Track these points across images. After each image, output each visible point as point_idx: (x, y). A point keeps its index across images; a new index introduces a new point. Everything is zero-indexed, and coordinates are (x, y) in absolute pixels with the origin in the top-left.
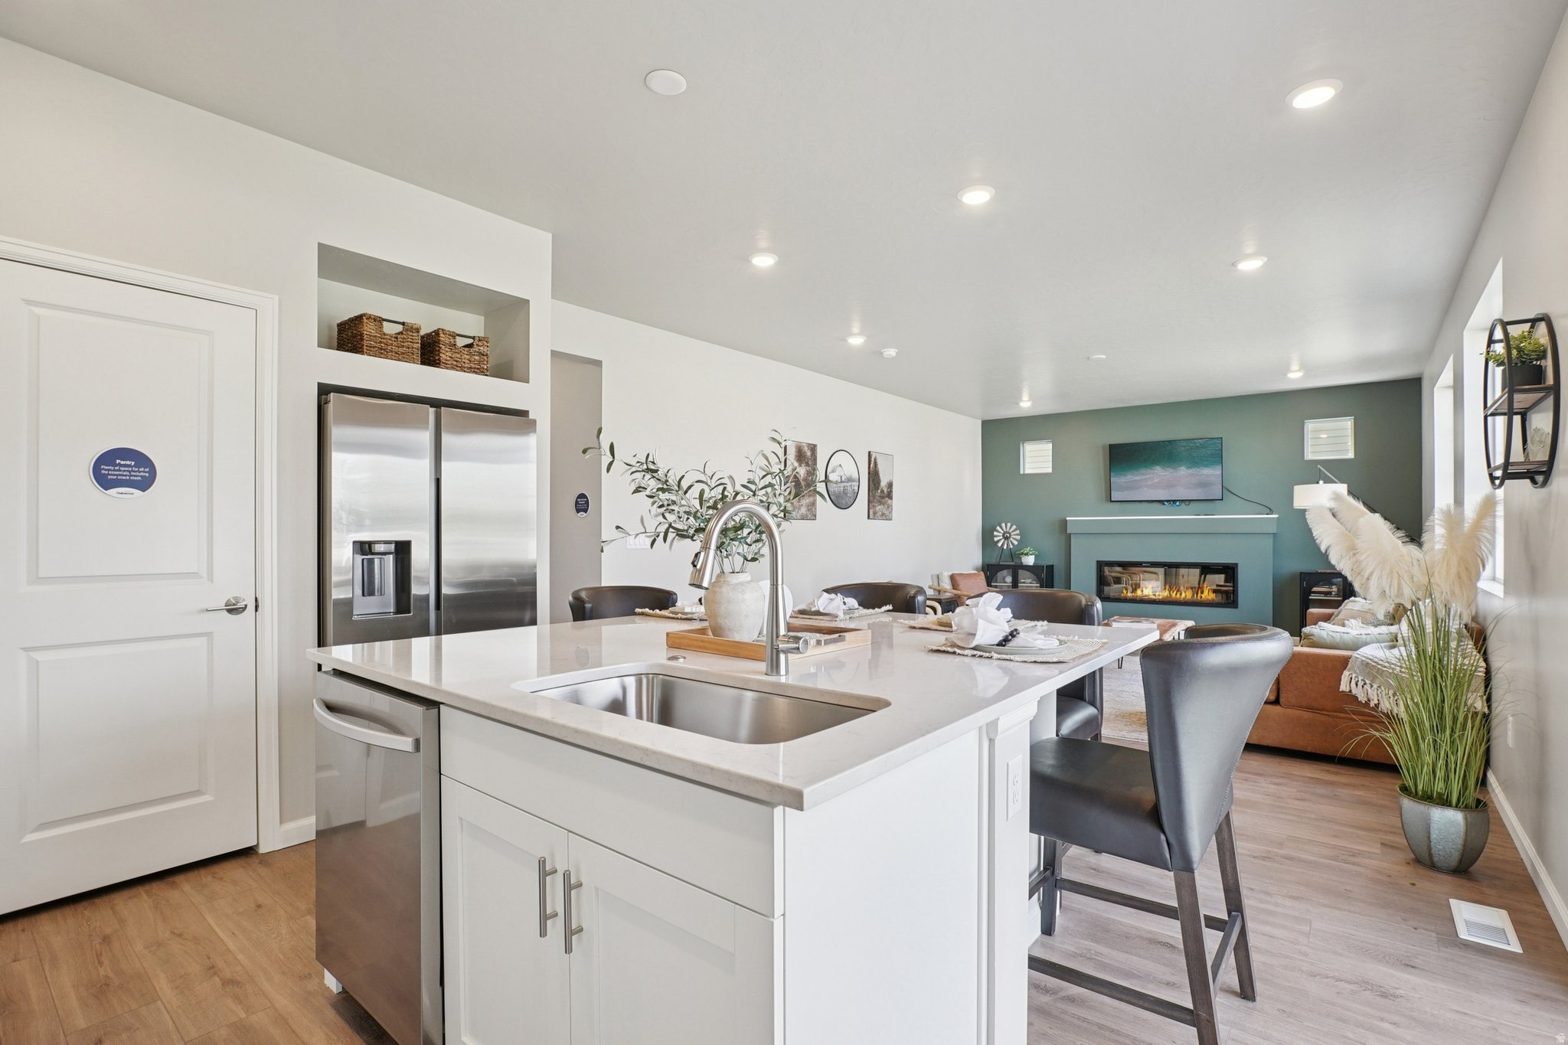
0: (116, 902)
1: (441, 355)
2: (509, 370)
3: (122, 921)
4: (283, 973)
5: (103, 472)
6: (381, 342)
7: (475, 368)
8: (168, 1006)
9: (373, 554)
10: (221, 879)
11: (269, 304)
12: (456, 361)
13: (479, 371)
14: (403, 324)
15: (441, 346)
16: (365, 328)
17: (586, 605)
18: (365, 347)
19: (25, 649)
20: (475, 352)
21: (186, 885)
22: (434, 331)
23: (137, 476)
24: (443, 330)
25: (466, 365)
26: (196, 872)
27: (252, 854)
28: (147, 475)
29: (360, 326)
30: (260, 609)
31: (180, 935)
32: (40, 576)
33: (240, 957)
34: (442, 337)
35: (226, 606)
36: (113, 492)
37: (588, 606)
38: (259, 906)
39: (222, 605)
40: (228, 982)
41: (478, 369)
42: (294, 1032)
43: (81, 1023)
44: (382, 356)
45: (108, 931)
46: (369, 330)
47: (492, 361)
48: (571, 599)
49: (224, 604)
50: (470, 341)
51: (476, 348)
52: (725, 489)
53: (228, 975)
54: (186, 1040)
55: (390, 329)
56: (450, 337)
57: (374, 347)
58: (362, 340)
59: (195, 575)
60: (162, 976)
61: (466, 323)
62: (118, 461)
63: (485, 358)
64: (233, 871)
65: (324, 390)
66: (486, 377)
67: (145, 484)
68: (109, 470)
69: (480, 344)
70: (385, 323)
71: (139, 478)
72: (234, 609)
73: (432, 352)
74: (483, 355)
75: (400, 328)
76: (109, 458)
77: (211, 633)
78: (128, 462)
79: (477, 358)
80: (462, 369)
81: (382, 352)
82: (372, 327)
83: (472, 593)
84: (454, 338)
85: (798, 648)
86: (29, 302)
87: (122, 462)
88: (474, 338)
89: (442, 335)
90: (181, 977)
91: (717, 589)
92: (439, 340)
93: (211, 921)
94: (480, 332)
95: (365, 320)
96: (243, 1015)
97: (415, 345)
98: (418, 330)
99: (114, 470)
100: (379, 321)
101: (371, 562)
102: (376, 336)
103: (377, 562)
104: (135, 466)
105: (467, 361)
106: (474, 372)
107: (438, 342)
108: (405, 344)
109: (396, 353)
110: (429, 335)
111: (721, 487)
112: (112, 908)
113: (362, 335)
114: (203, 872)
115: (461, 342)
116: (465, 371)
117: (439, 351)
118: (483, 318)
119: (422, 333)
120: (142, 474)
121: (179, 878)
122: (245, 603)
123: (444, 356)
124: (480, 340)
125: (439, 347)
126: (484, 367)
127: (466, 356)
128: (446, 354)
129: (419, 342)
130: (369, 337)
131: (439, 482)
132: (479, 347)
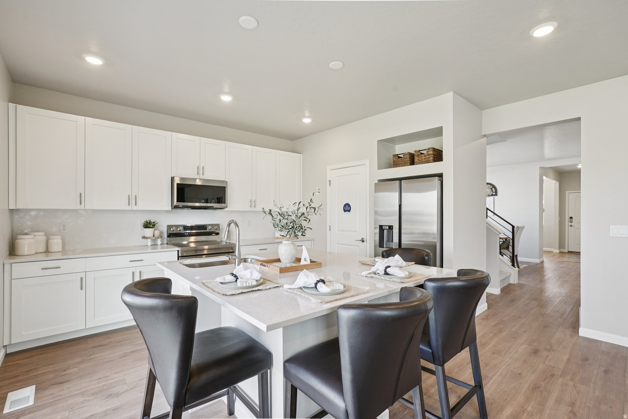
6: (397, 162)
7: (427, 161)
11: (368, 162)
20: (427, 154)
25: (423, 161)
30: (367, 241)
32: (338, 230)
39: (360, 239)
41: (428, 161)
44: (398, 166)
57: (395, 164)
59: (357, 232)
66: (431, 163)
72: (363, 241)
77: (359, 246)
80: (422, 163)
82: (394, 158)
83: (411, 244)
84: (419, 152)
97: (407, 160)
100: (397, 156)
105: (424, 159)
108: (404, 160)
109: (402, 164)
122: (365, 239)
125: (414, 158)
126: (431, 159)
127: (423, 158)
128: (416, 159)
129: (408, 158)
130: (394, 162)
131: (400, 206)
132: (429, 152)
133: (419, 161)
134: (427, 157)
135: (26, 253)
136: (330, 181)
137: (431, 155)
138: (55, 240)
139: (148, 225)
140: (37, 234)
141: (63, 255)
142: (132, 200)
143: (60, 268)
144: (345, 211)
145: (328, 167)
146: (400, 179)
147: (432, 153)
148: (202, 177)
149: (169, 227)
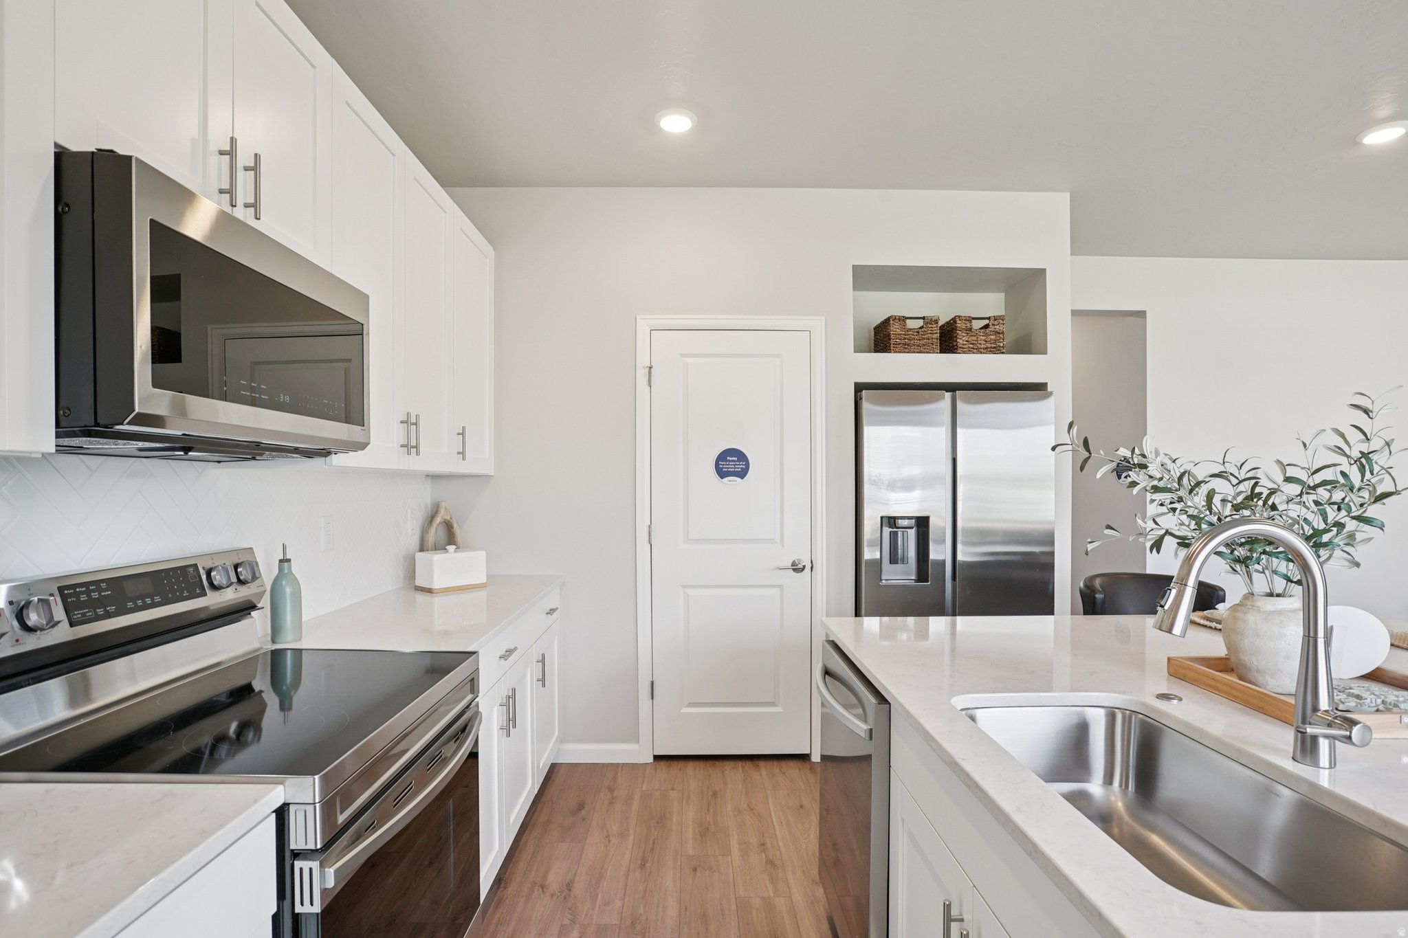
0: (725, 768)
1: (958, 340)
2: (1028, 344)
3: (725, 784)
4: (803, 872)
5: (720, 466)
6: (905, 339)
7: (991, 347)
8: (733, 863)
9: (897, 528)
10: (784, 773)
11: (817, 324)
12: (973, 344)
13: (996, 350)
14: (923, 318)
15: (958, 332)
16: (892, 328)
17: (1097, 596)
18: (892, 346)
19: (683, 586)
20: (991, 331)
21: (765, 768)
22: (952, 319)
23: (738, 468)
24: (959, 316)
25: (982, 346)
26: (772, 762)
27: (807, 760)
28: (744, 467)
29: (888, 327)
30: (814, 569)
31: (752, 810)
32: (690, 538)
33: (781, 844)
34: (959, 324)
35: (792, 566)
36: (726, 479)
37: (1099, 596)
38: (801, 806)
40: (770, 862)
41: (994, 347)
42: (798, 928)
43: (690, 852)
44: (906, 351)
45: (717, 789)
46: (894, 330)
47: (1008, 339)
48: (1082, 585)
49: (790, 564)
50: (987, 322)
51: (992, 328)
52: (1256, 484)
53: (771, 856)
54: (737, 896)
55: (911, 324)
56: (966, 322)
57: (899, 344)
58: (890, 339)
59: (772, 541)
60: (736, 837)
61: (987, 304)
62: (728, 458)
63: (1001, 336)
64: (792, 769)
65: (859, 388)
66: (1003, 355)
67: (742, 474)
68: (723, 465)
69: (996, 323)
70: (908, 321)
71: (740, 470)
72: (797, 568)
73: (950, 339)
74: (999, 333)
75: (921, 322)
76: (724, 456)
77: (782, 585)
78: (734, 459)
79: (992, 337)
80: (979, 351)
81: (906, 348)
82: (897, 327)
84: (970, 322)
85: (1350, 738)
86: (683, 355)
87: (731, 459)
88: (989, 318)
89: (958, 322)
90: (745, 843)
91: (1240, 615)
92: (956, 327)
93: (771, 805)
94: (999, 311)
95: (892, 322)
96: (772, 895)
97: (935, 336)
98: (936, 322)
99: (726, 465)
100: (903, 319)
101: (896, 533)
102: (901, 334)
103: (900, 534)
104: (737, 461)
105: (983, 343)
106: (990, 351)
107: (955, 329)
108: (926, 336)
109: (918, 346)
110: (948, 323)
111: (1253, 482)
112: (723, 772)
113: (889, 335)
114: (776, 763)
115: (977, 325)
116: (981, 353)
117: (956, 337)
118: (1004, 294)
119: (941, 323)
120: (741, 466)
121: (762, 763)
122: (804, 564)
123: (961, 341)
124: (995, 320)
125: (954, 334)
128: (963, 338)
129: (938, 332)
131: (955, 462)
133: (971, 346)
136: (650, 368)
144: (724, 474)
146: (952, 388)
147: (1002, 329)
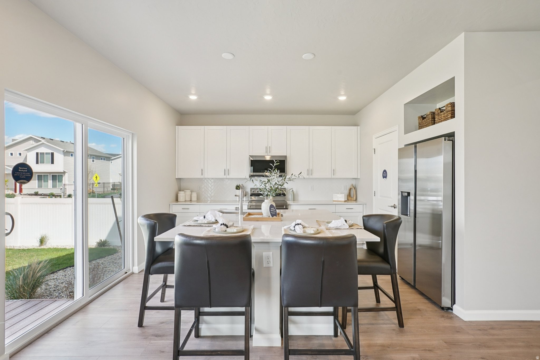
6: (422, 124)
7: (446, 119)
11: (397, 128)
20: (446, 112)
34: (436, 113)
39: (393, 205)
56: (438, 111)
57: (420, 127)
59: (391, 198)
69: (447, 107)
72: (395, 207)
77: (392, 212)
82: (420, 120)
97: (429, 120)
105: (443, 118)
123: (436, 120)
125: (435, 117)
126: (449, 116)
127: (443, 116)
128: (436, 118)
129: (431, 118)
130: (419, 124)
131: (416, 171)
132: (447, 109)
133: (439, 120)
134: (446, 114)
135: (182, 201)
136: (375, 149)
137: (449, 112)
138: (194, 195)
139: (238, 188)
140: (187, 191)
141: (197, 203)
142: (227, 172)
143: (189, 209)
144: (384, 177)
145: (373, 136)
146: (415, 144)
147: (450, 109)
148: (270, 154)
149: (251, 189)
